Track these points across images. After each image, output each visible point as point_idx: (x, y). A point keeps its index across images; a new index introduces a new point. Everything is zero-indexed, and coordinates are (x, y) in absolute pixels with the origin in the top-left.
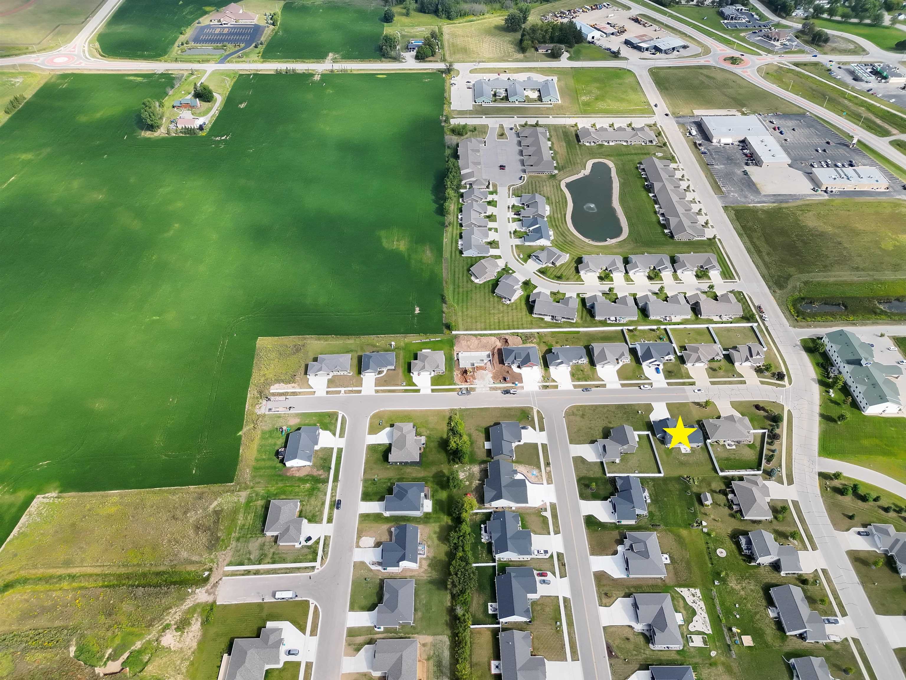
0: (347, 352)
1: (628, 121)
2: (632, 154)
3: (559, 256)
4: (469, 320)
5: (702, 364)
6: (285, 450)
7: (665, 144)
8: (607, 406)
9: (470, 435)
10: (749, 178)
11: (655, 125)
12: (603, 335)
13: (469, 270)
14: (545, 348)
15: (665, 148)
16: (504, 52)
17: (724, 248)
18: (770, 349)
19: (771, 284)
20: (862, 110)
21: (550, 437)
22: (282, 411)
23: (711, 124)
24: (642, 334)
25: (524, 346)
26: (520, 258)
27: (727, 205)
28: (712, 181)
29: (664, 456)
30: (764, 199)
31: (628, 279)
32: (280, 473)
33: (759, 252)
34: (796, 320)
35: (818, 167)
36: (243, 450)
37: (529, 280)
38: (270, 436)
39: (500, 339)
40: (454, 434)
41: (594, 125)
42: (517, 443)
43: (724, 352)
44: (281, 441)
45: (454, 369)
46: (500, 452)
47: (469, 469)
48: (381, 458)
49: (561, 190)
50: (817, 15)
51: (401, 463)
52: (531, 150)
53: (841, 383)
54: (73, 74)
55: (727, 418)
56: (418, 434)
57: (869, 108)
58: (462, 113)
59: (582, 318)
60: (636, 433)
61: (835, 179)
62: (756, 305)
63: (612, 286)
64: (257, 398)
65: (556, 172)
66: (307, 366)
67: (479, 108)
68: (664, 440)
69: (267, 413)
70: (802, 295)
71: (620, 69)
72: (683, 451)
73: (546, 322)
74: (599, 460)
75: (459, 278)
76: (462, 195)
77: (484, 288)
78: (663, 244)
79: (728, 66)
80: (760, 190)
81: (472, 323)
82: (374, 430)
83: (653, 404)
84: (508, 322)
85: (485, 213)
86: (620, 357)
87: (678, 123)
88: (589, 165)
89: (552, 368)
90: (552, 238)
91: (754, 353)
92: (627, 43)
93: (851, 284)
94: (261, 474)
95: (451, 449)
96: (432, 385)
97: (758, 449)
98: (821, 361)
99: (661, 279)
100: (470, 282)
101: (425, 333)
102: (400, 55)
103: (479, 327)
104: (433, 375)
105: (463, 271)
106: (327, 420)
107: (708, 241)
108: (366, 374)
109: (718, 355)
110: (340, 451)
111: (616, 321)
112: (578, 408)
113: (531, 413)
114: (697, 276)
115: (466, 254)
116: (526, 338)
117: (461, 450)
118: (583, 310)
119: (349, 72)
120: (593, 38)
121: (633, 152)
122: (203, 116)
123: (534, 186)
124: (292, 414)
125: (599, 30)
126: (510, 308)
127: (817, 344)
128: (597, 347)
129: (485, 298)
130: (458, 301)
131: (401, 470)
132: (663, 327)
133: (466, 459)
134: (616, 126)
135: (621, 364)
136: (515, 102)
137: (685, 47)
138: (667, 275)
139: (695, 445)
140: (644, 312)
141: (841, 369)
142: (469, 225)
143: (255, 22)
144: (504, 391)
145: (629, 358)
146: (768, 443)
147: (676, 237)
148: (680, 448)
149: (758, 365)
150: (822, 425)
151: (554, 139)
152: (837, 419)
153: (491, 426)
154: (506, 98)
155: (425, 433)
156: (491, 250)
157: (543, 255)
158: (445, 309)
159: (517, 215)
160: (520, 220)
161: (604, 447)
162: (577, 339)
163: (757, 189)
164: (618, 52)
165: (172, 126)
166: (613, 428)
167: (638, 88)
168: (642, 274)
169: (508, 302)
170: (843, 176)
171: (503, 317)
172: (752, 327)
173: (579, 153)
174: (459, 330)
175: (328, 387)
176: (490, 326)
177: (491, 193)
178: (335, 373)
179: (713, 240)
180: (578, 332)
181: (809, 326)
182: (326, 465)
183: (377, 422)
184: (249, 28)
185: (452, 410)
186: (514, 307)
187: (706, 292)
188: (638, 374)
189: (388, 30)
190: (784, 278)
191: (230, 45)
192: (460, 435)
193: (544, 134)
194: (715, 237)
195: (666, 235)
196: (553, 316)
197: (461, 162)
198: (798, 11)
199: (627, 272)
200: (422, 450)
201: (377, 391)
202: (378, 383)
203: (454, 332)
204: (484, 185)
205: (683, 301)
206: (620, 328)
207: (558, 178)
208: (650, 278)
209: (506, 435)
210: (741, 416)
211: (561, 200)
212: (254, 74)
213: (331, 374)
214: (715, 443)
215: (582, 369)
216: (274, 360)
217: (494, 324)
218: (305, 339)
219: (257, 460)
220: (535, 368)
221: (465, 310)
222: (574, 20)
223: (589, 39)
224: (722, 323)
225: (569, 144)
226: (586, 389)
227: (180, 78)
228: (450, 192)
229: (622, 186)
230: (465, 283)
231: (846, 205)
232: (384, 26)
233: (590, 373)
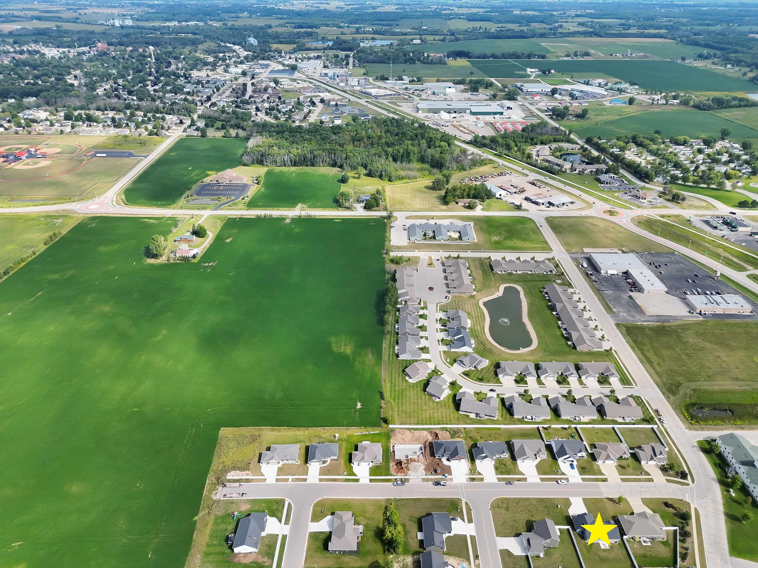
0: (297, 442)
1: (532, 255)
2: (536, 281)
3: (480, 362)
4: (404, 415)
5: (611, 462)
6: (235, 536)
7: (562, 274)
8: (529, 499)
9: (404, 526)
10: (634, 301)
11: (553, 259)
12: (522, 432)
13: (404, 371)
14: (471, 443)
15: (563, 277)
16: (432, 204)
17: (620, 359)
18: (671, 449)
19: (664, 390)
20: (720, 251)
21: (478, 529)
22: (235, 497)
23: (598, 258)
24: (555, 432)
25: (452, 440)
26: (448, 362)
27: (618, 323)
28: (604, 303)
29: (585, 552)
30: (649, 319)
31: (540, 382)
32: (228, 559)
33: (650, 363)
34: (691, 423)
35: (691, 294)
36: (197, 535)
37: (456, 381)
38: (222, 522)
39: (431, 433)
40: (390, 523)
41: (504, 258)
42: (448, 535)
43: (631, 451)
44: (231, 527)
45: (391, 460)
46: (432, 543)
47: (403, 560)
48: (322, 546)
49: (480, 308)
50: (673, 181)
51: (340, 552)
52: (454, 276)
53: (739, 483)
54: (101, 217)
55: (639, 514)
56: (357, 523)
57: (726, 249)
58: (399, 248)
59: (502, 416)
60: (557, 527)
61: (706, 304)
62: (654, 409)
63: (526, 388)
64: (215, 484)
65: (475, 293)
66: (260, 455)
67: (412, 245)
68: (583, 535)
69: (222, 498)
70: (693, 402)
71: (523, 217)
72: (603, 547)
73: (471, 419)
74: (524, 554)
75: (395, 377)
76: (398, 310)
77: (417, 387)
78: (569, 354)
79: (607, 217)
80: (645, 311)
81: (406, 417)
82: (316, 517)
83: (572, 499)
84: (438, 418)
85: (418, 324)
86: (538, 453)
87: (572, 258)
88: (502, 288)
89: (478, 462)
90: (473, 346)
91: (657, 452)
92: (527, 199)
93: (734, 392)
94: (211, 559)
95: (386, 539)
96: (370, 475)
97: (672, 546)
98: (718, 461)
99: (569, 384)
100: (404, 382)
101: (365, 426)
102: (352, 206)
103: (412, 422)
104: (371, 466)
105: (399, 372)
106: (274, 507)
107: (605, 352)
108: (312, 463)
109: (625, 453)
110: (284, 537)
111: (532, 419)
112: (503, 500)
113: (460, 504)
114: (599, 382)
115: (401, 357)
116: (454, 433)
117: (396, 540)
118: (502, 409)
119: (313, 217)
120: (500, 195)
121: (537, 279)
122: (197, 247)
123: (457, 303)
124: (243, 500)
125: (504, 190)
126: (439, 405)
127: (712, 446)
128: (517, 443)
129: (418, 396)
130: (395, 397)
131: (340, 558)
132: (574, 426)
133: (400, 549)
134: (522, 259)
135: (539, 459)
136: (441, 239)
137: (572, 203)
138: (573, 380)
139: (613, 541)
140: (556, 412)
141: (737, 469)
142: (405, 334)
143: (244, 182)
144: (435, 483)
145: (546, 453)
146: (680, 541)
147: (578, 348)
148: (599, 543)
149: (663, 464)
150: (729, 524)
151: (472, 268)
152: (741, 518)
153: (423, 517)
154: (434, 237)
155: (363, 522)
156: (423, 354)
157: (466, 360)
158: (383, 405)
159: (443, 326)
160: (446, 331)
161: (528, 540)
162: (499, 435)
163: (642, 311)
164: (521, 206)
165: (172, 255)
166: (535, 521)
167: (538, 231)
168: (552, 378)
169: (438, 400)
170: (713, 301)
171: (433, 413)
172: (652, 428)
173: (493, 279)
174: (395, 424)
175: (278, 475)
176: (422, 421)
177: (422, 308)
178: (285, 462)
179: (610, 352)
180: (499, 429)
181: (703, 429)
182: (271, 552)
183: (319, 509)
184: (239, 186)
185: (388, 500)
186: (443, 404)
187: (608, 396)
188: (556, 470)
189: (344, 188)
190: (675, 385)
191: (223, 198)
192: (395, 525)
193: (464, 265)
194: (611, 349)
195: (569, 346)
196: (477, 414)
197: (398, 284)
198: (658, 178)
199: (539, 377)
200: (360, 539)
201: (321, 480)
202: (323, 472)
203: (390, 426)
204: (416, 302)
205: (589, 403)
206: (536, 426)
207: (477, 297)
208: (559, 382)
209: (437, 526)
210: (652, 513)
211: (479, 315)
212: (240, 218)
213: (281, 463)
214: (632, 540)
215: (504, 463)
216: (233, 449)
217: (426, 420)
218: (261, 430)
219: (208, 545)
220: (463, 461)
221: (400, 406)
222: (485, 183)
223: (498, 196)
224: (626, 424)
225: (484, 272)
226: (509, 482)
227: (183, 221)
228: (389, 307)
229: (530, 305)
230: (401, 382)
231: (719, 325)
232: (341, 186)
233: (512, 467)
